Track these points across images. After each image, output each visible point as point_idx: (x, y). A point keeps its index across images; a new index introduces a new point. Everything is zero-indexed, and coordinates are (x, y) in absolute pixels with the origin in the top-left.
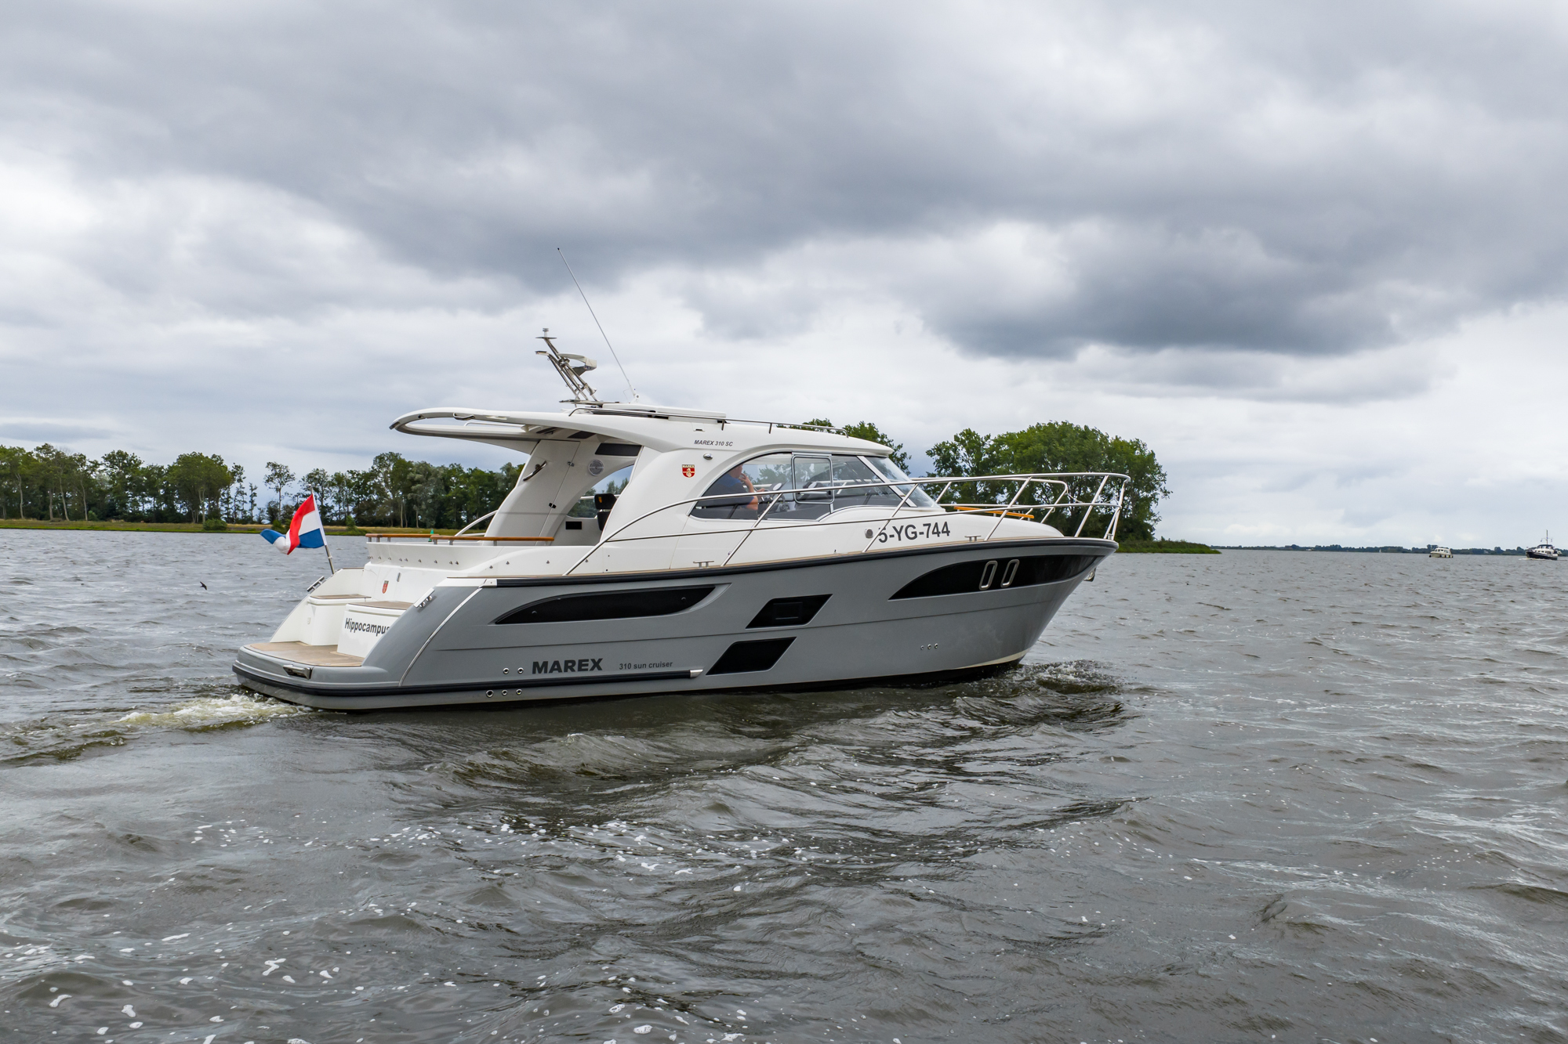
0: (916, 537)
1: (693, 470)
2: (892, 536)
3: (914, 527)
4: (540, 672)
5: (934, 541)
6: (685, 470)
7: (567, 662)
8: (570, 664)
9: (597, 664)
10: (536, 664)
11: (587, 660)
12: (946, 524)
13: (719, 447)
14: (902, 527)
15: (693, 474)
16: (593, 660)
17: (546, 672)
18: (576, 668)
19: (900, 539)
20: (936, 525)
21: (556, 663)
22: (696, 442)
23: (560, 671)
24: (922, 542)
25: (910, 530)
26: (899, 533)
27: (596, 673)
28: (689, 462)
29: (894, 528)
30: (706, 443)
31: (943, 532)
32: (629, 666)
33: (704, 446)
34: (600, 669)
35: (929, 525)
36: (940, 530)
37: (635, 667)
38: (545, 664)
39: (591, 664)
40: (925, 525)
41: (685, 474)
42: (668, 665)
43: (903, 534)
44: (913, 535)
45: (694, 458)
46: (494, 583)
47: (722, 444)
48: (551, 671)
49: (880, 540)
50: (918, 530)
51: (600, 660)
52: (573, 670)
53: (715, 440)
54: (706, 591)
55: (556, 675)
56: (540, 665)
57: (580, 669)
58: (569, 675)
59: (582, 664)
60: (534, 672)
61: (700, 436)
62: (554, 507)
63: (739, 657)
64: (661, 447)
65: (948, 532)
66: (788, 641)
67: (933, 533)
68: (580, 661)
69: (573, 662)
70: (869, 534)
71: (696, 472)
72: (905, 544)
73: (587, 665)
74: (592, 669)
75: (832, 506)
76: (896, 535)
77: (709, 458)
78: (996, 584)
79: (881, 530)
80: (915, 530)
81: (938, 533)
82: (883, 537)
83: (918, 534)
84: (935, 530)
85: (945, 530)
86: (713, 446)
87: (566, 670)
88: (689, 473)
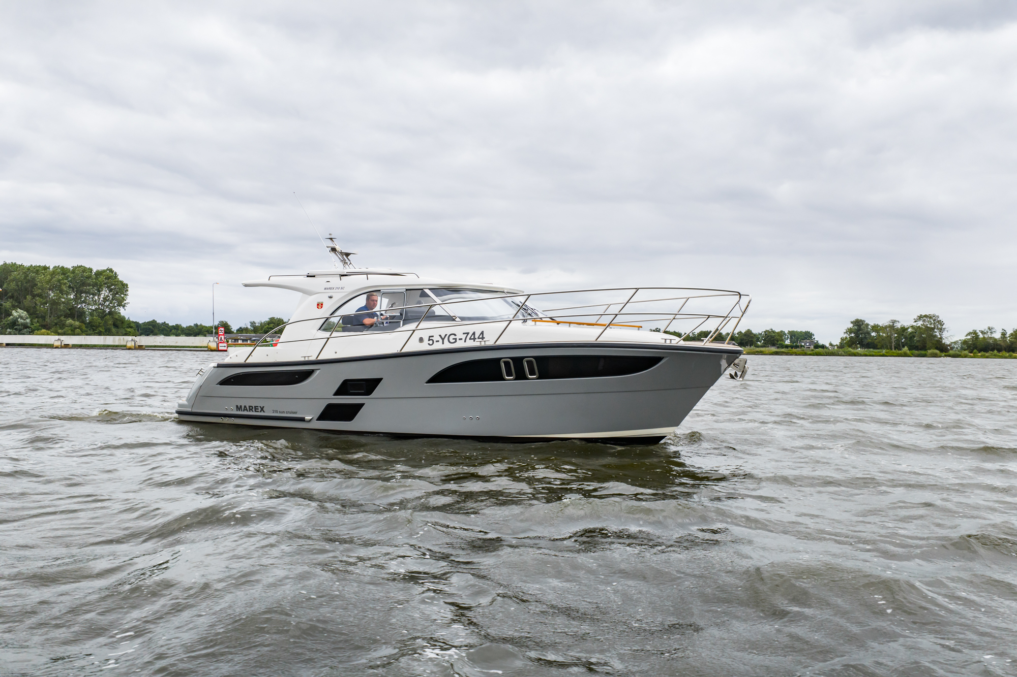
0: (456, 341)
2: (438, 341)
3: (455, 335)
4: (239, 411)
5: (470, 344)
6: (318, 304)
7: (250, 407)
10: (237, 406)
11: (258, 407)
12: (482, 333)
13: (337, 291)
14: (446, 335)
15: (322, 307)
16: (261, 407)
17: (241, 411)
18: (254, 410)
19: (443, 343)
20: (474, 334)
21: (245, 407)
22: (325, 289)
23: (247, 411)
24: (460, 344)
25: (453, 337)
26: (443, 339)
27: (262, 414)
28: (319, 300)
29: (440, 336)
30: (331, 288)
31: (479, 338)
32: (278, 411)
33: (328, 291)
34: (264, 412)
35: (468, 334)
36: (477, 336)
37: (280, 412)
38: (241, 406)
39: (260, 409)
40: (464, 334)
41: (317, 307)
42: (295, 413)
43: (446, 340)
44: (454, 341)
45: (324, 298)
47: (338, 288)
48: (244, 411)
49: (429, 344)
50: (458, 337)
51: (264, 407)
52: (252, 411)
53: (335, 287)
54: (309, 373)
55: (245, 413)
56: (239, 407)
57: (256, 411)
60: (237, 410)
61: (328, 285)
63: (330, 412)
65: (483, 338)
66: (362, 405)
67: (470, 339)
68: (255, 407)
70: (421, 340)
71: (323, 305)
72: (447, 346)
73: (258, 409)
74: (261, 411)
75: (402, 322)
76: (441, 341)
77: (330, 297)
78: (521, 376)
79: (430, 337)
80: (455, 337)
81: (474, 339)
82: (431, 342)
83: (458, 340)
84: (472, 337)
85: (481, 336)
86: (334, 290)
87: (250, 411)
88: (320, 306)
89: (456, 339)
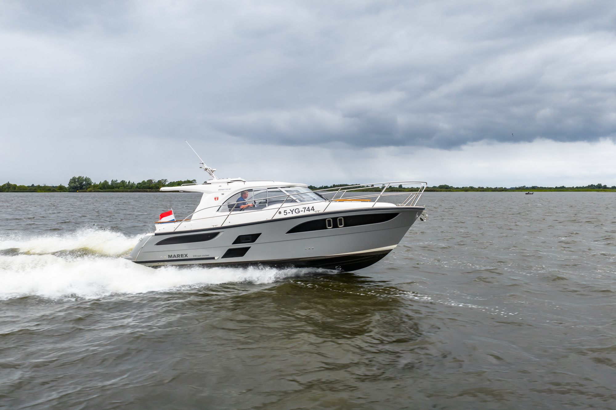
0: (299, 212)
1: (218, 198)
2: (290, 213)
3: (299, 209)
4: (170, 258)
5: (307, 213)
6: (215, 198)
7: (177, 255)
8: (178, 256)
9: (186, 255)
10: (169, 256)
12: (313, 207)
13: (226, 190)
14: (293, 210)
16: (185, 254)
17: (172, 258)
18: (180, 256)
19: (292, 214)
20: (309, 208)
21: (174, 255)
22: (219, 190)
23: (176, 257)
24: (301, 214)
25: (297, 210)
26: (292, 212)
27: (186, 258)
28: (216, 196)
29: (290, 210)
30: (222, 190)
31: (311, 210)
32: (196, 256)
33: (221, 191)
34: (187, 257)
35: (305, 208)
37: (198, 256)
38: (172, 255)
39: (184, 256)
40: (303, 208)
41: (215, 200)
42: (208, 255)
43: (294, 212)
45: (218, 195)
46: (154, 234)
47: (227, 189)
48: (174, 257)
49: (284, 214)
51: (187, 254)
52: (180, 257)
53: (225, 189)
54: (216, 234)
55: (175, 258)
56: (170, 256)
57: (181, 257)
58: (179, 258)
59: (182, 255)
60: (169, 258)
61: (220, 188)
64: (209, 193)
65: (314, 210)
66: (248, 248)
68: (181, 255)
69: (179, 255)
70: (280, 213)
71: (219, 199)
72: (295, 215)
74: (185, 257)
75: (267, 205)
77: (223, 194)
78: (335, 226)
79: (285, 211)
86: (225, 190)
87: (178, 257)
88: (216, 199)
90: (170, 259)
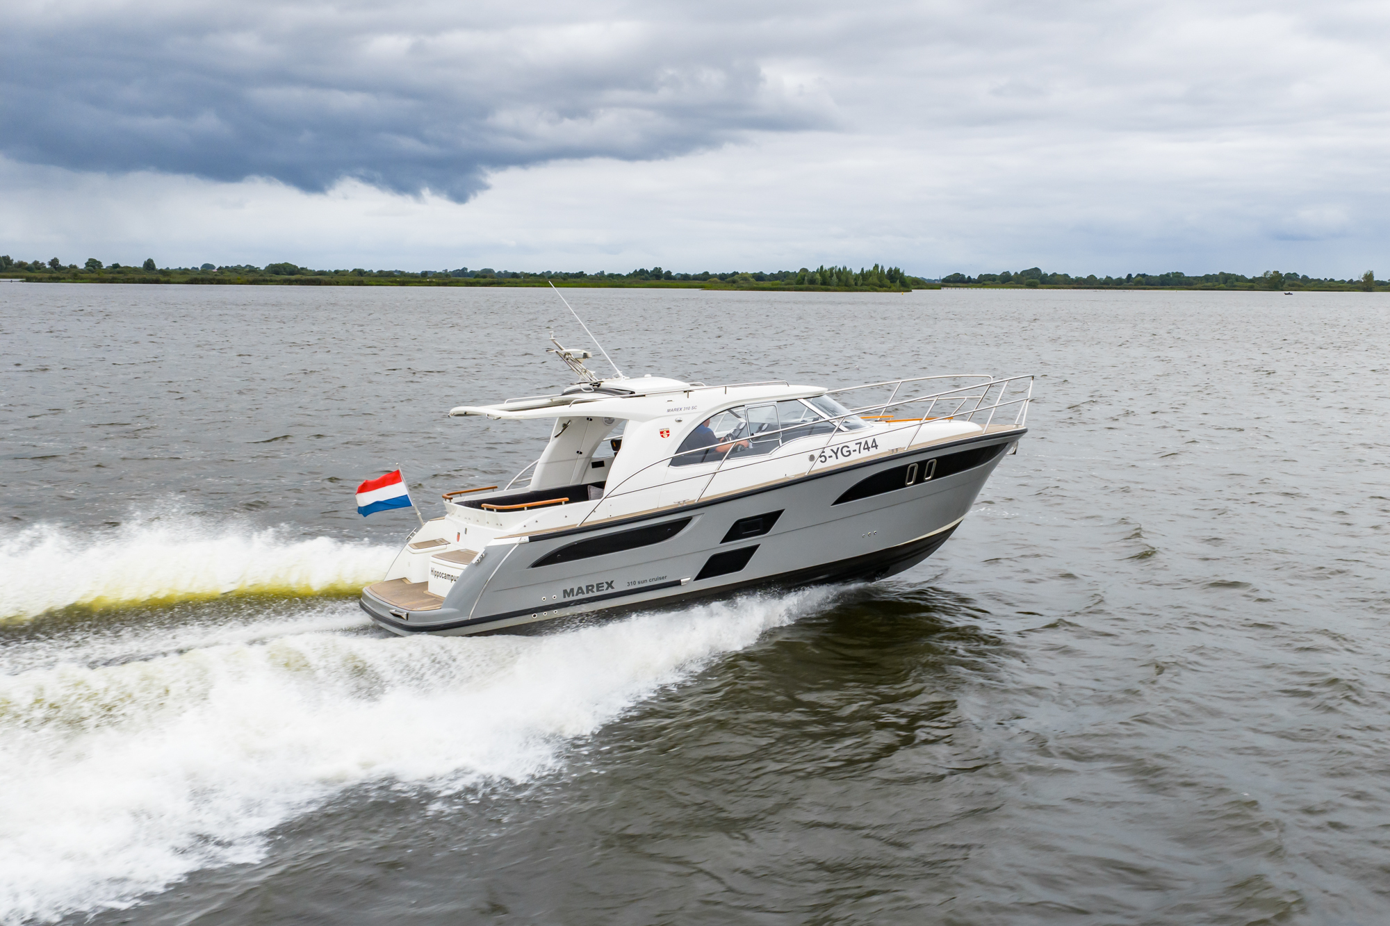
0: (850, 454)
1: (668, 432)
2: (831, 457)
3: (848, 447)
4: (569, 596)
5: (865, 455)
6: (662, 433)
7: (587, 587)
8: (590, 588)
9: (610, 585)
10: (565, 591)
11: (603, 583)
12: (874, 441)
13: (687, 411)
14: (838, 448)
15: (668, 435)
16: (607, 583)
17: (573, 596)
18: (595, 589)
19: (837, 458)
20: (866, 442)
21: (580, 588)
22: (668, 411)
23: (583, 593)
24: (855, 458)
25: (845, 451)
26: (836, 454)
27: (610, 591)
28: (664, 427)
29: (832, 450)
30: (676, 410)
31: (872, 447)
32: (632, 583)
33: (675, 412)
34: (612, 588)
35: (860, 443)
36: (870, 446)
37: (639, 583)
38: (572, 590)
39: (606, 586)
40: (856, 444)
41: (662, 436)
43: (839, 454)
44: (848, 453)
45: (669, 423)
46: (526, 539)
47: (688, 408)
48: (577, 595)
49: (821, 461)
50: (851, 450)
51: (612, 582)
52: (593, 592)
53: (683, 407)
55: (581, 596)
56: (569, 591)
57: (598, 590)
58: (591, 595)
59: (599, 586)
60: (565, 597)
61: (672, 406)
62: (581, 453)
63: (715, 566)
64: (642, 419)
65: (876, 446)
66: (755, 548)
67: (864, 449)
68: (598, 585)
69: (593, 586)
70: (812, 458)
71: (670, 433)
72: (842, 461)
73: (603, 586)
74: (607, 589)
75: (780, 441)
76: (834, 455)
77: (680, 421)
78: (919, 480)
79: (820, 453)
80: (848, 449)
81: (868, 448)
82: (823, 459)
83: (852, 452)
84: (866, 447)
85: (874, 445)
86: (682, 412)
87: (588, 593)
88: (665, 434)
89: (849, 451)
90: (568, 599)
